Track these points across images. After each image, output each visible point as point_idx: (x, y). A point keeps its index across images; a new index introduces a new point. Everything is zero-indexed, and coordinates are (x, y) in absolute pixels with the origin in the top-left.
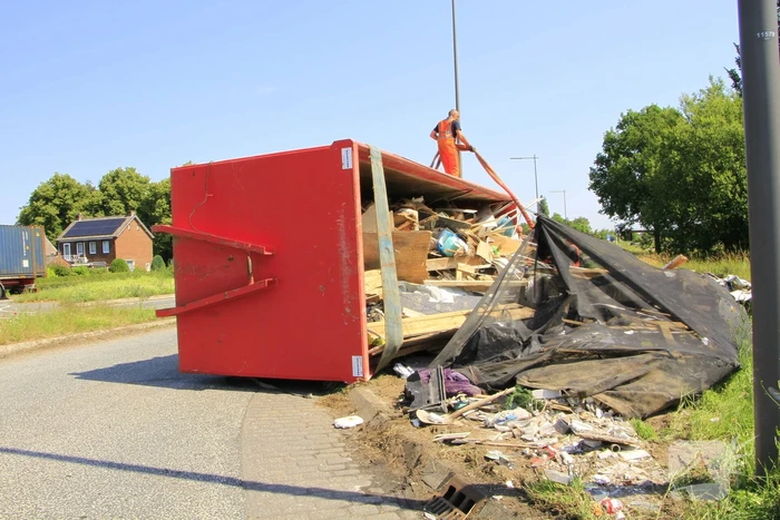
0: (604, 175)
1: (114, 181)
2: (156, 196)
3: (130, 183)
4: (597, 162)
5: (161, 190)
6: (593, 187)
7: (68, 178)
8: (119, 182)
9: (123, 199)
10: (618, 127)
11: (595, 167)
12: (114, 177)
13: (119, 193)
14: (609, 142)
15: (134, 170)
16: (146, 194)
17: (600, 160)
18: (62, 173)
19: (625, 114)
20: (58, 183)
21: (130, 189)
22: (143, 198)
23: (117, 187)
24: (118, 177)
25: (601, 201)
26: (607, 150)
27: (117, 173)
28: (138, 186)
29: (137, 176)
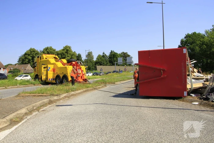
1: (46, 50)
3: (51, 51)
5: (59, 53)
7: (34, 49)
14: (182, 42)
15: (52, 47)
23: (47, 52)
24: (47, 49)
29: (53, 49)
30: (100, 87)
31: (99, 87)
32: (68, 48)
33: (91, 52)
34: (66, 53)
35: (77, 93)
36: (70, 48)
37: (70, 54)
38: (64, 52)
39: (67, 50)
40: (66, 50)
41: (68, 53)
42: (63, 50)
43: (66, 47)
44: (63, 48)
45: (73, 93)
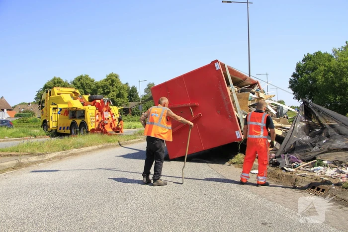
0: (296, 82)
1: (79, 80)
2: (98, 87)
3: (87, 82)
4: (292, 76)
5: (100, 85)
6: (290, 87)
7: (60, 79)
8: (82, 81)
9: (84, 88)
10: (302, 61)
11: (292, 78)
13: (82, 86)
14: (298, 67)
16: (93, 86)
17: (294, 75)
18: (57, 77)
19: (306, 55)
20: (55, 81)
21: (87, 84)
22: (92, 88)
23: (81, 83)
24: (81, 78)
25: (294, 94)
26: (297, 71)
28: (90, 83)
30: (135, 140)
31: (132, 141)
32: (114, 78)
33: (153, 83)
34: (110, 85)
35: (83, 150)
36: (117, 77)
37: (117, 87)
38: (107, 83)
39: (113, 81)
40: (110, 80)
41: (113, 85)
42: (106, 80)
43: (111, 75)
44: (105, 78)
45: (75, 151)
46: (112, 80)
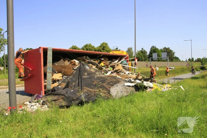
1: (86, 47)
3: (90, 48)
5: (97, 49)
7: (76, 46)
8: (87, 47)
12: (86, 46)
15: (90, 44)
18: (74, 45)
20: (73, 48)
23: (86, 48)
27: (87, 45)
29: (92, 46)
32: (105, 45)
34: (102, 49)
36: (106, 45)
37: (106, 50)
38: (101, 48)
40: (102, 47)
41: (104, 50)
42: (100, 46)
43: (103, 44)
44: (100, 45)
46: (104, 47)
